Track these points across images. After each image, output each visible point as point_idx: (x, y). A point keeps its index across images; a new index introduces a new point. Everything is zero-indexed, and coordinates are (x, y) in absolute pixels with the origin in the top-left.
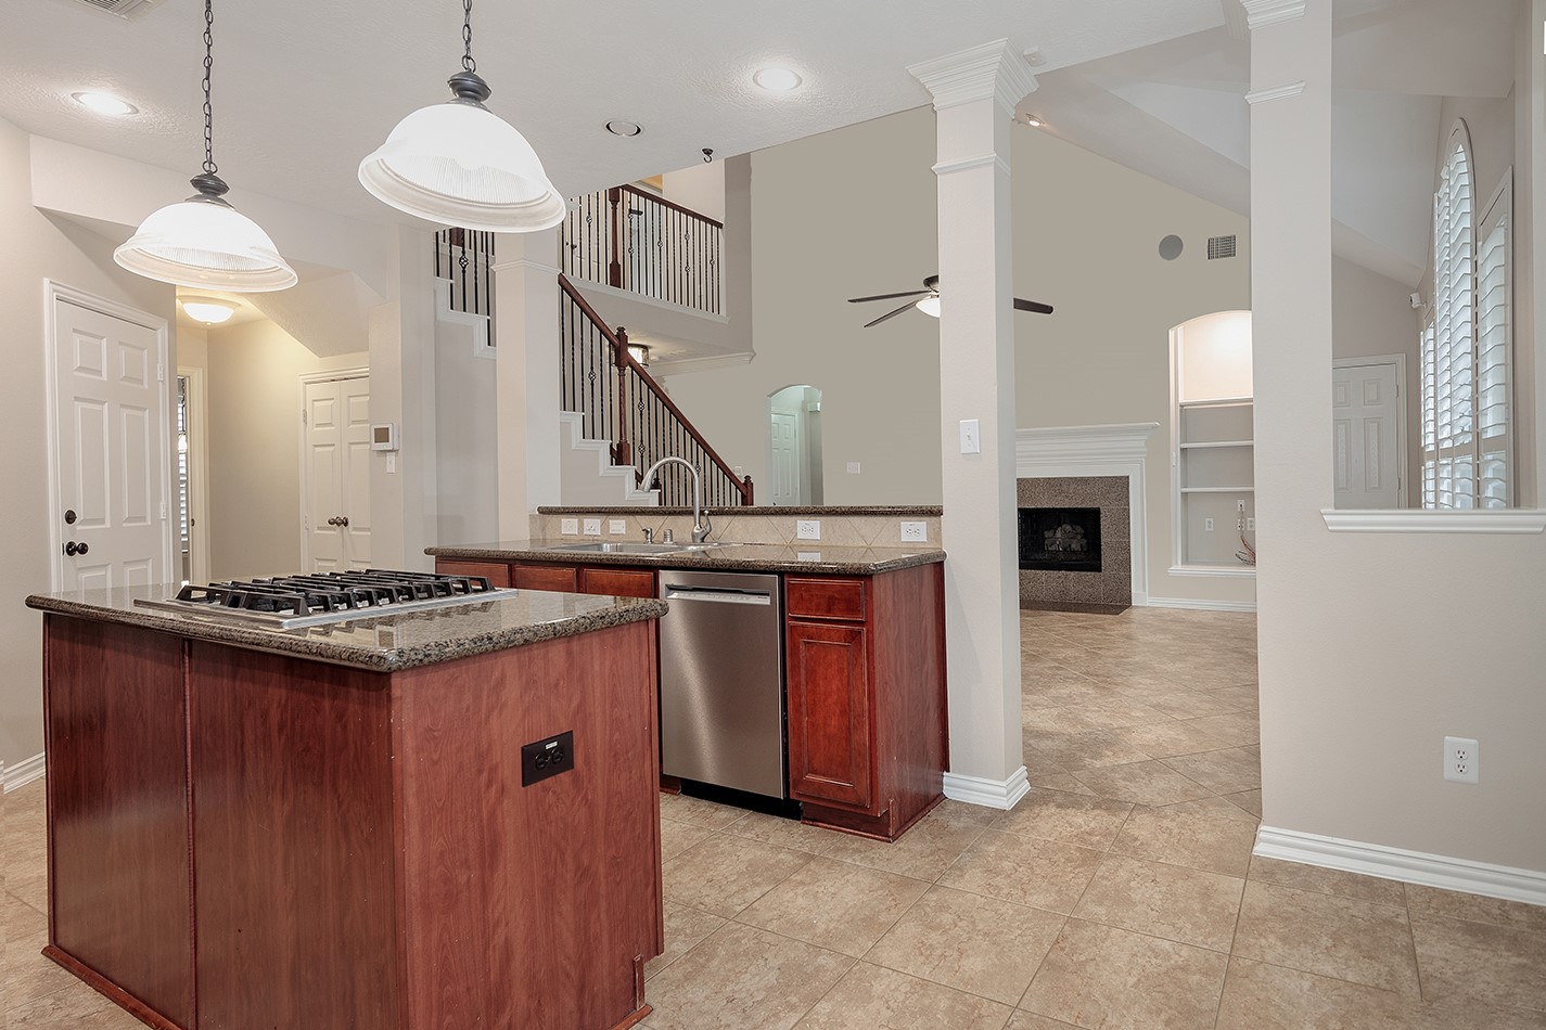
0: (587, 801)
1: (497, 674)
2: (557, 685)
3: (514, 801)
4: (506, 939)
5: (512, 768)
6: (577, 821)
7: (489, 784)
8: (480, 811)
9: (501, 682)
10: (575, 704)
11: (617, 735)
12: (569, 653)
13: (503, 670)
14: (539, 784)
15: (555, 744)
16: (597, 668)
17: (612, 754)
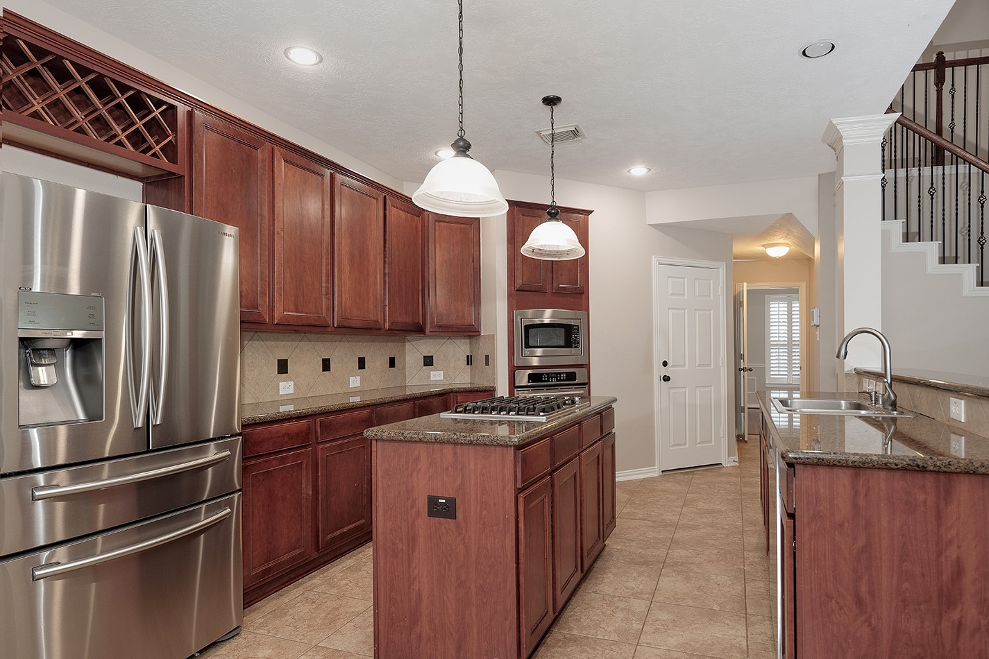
0: (465, 543)
1: (416, 453)
2: (447, 469)
3: (424, 523)
4: (419, 590)
5: (423, 505)
6: (458, 551)
7: (412, 507)
8: (407, 518)
9: (418, 458)
10: (458, 482)
11: (485, 512)
12: (455, 453)
13: (419, 451)
14: (437, 519)
15: (444, 501)
16: (472, 466)
17: (482, 523)
